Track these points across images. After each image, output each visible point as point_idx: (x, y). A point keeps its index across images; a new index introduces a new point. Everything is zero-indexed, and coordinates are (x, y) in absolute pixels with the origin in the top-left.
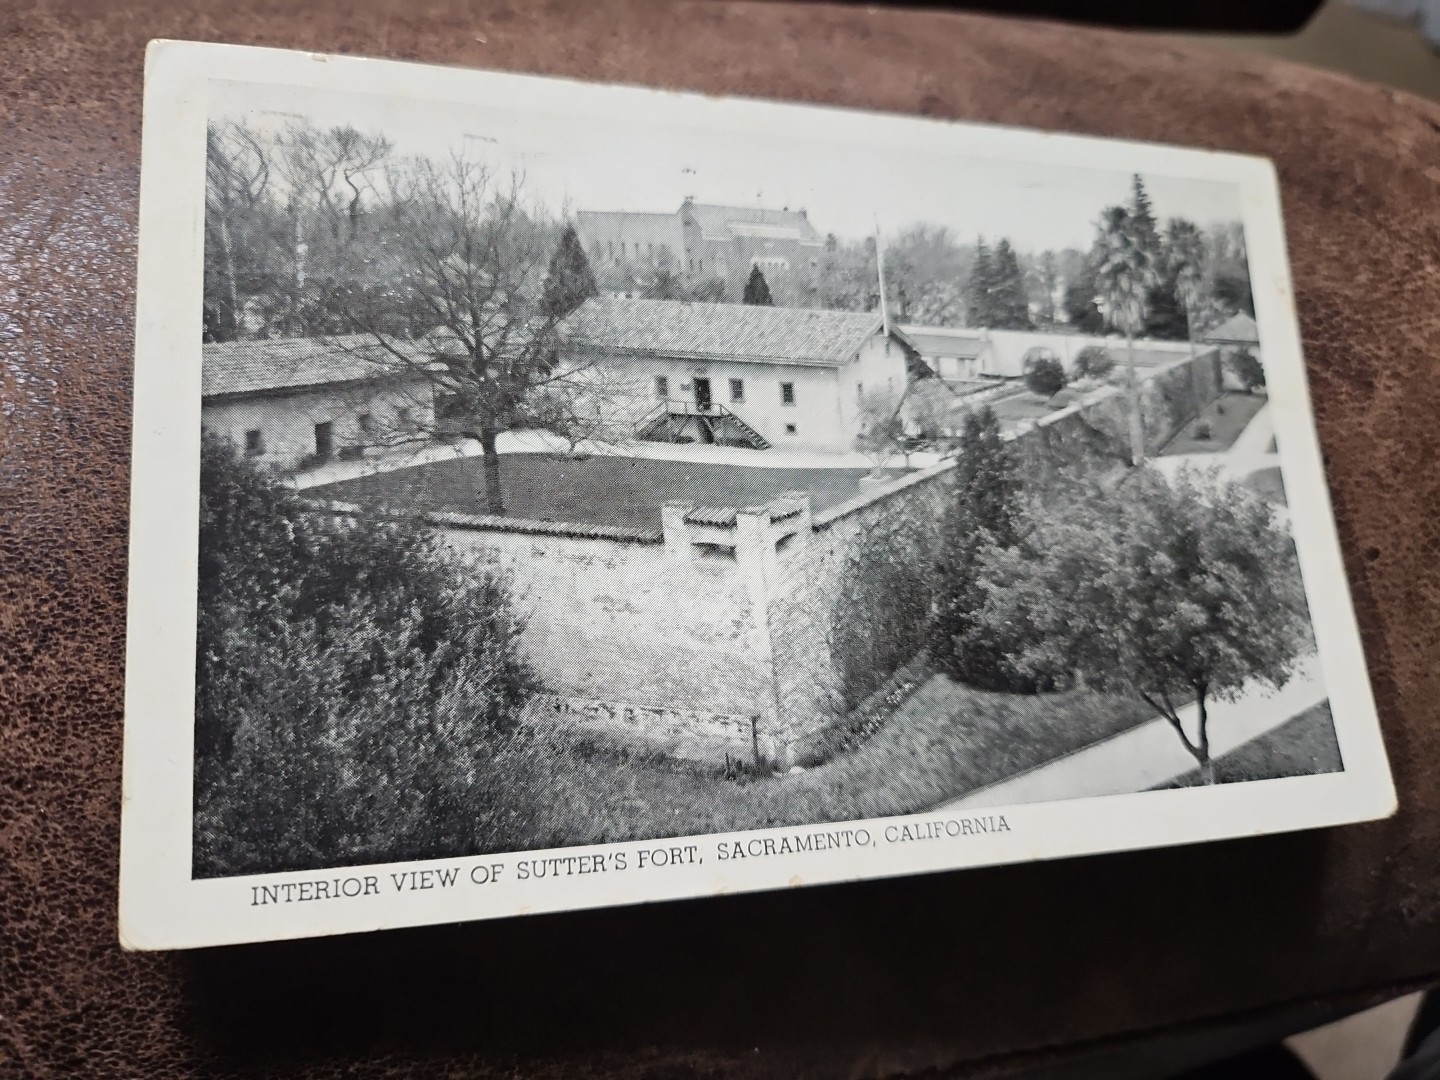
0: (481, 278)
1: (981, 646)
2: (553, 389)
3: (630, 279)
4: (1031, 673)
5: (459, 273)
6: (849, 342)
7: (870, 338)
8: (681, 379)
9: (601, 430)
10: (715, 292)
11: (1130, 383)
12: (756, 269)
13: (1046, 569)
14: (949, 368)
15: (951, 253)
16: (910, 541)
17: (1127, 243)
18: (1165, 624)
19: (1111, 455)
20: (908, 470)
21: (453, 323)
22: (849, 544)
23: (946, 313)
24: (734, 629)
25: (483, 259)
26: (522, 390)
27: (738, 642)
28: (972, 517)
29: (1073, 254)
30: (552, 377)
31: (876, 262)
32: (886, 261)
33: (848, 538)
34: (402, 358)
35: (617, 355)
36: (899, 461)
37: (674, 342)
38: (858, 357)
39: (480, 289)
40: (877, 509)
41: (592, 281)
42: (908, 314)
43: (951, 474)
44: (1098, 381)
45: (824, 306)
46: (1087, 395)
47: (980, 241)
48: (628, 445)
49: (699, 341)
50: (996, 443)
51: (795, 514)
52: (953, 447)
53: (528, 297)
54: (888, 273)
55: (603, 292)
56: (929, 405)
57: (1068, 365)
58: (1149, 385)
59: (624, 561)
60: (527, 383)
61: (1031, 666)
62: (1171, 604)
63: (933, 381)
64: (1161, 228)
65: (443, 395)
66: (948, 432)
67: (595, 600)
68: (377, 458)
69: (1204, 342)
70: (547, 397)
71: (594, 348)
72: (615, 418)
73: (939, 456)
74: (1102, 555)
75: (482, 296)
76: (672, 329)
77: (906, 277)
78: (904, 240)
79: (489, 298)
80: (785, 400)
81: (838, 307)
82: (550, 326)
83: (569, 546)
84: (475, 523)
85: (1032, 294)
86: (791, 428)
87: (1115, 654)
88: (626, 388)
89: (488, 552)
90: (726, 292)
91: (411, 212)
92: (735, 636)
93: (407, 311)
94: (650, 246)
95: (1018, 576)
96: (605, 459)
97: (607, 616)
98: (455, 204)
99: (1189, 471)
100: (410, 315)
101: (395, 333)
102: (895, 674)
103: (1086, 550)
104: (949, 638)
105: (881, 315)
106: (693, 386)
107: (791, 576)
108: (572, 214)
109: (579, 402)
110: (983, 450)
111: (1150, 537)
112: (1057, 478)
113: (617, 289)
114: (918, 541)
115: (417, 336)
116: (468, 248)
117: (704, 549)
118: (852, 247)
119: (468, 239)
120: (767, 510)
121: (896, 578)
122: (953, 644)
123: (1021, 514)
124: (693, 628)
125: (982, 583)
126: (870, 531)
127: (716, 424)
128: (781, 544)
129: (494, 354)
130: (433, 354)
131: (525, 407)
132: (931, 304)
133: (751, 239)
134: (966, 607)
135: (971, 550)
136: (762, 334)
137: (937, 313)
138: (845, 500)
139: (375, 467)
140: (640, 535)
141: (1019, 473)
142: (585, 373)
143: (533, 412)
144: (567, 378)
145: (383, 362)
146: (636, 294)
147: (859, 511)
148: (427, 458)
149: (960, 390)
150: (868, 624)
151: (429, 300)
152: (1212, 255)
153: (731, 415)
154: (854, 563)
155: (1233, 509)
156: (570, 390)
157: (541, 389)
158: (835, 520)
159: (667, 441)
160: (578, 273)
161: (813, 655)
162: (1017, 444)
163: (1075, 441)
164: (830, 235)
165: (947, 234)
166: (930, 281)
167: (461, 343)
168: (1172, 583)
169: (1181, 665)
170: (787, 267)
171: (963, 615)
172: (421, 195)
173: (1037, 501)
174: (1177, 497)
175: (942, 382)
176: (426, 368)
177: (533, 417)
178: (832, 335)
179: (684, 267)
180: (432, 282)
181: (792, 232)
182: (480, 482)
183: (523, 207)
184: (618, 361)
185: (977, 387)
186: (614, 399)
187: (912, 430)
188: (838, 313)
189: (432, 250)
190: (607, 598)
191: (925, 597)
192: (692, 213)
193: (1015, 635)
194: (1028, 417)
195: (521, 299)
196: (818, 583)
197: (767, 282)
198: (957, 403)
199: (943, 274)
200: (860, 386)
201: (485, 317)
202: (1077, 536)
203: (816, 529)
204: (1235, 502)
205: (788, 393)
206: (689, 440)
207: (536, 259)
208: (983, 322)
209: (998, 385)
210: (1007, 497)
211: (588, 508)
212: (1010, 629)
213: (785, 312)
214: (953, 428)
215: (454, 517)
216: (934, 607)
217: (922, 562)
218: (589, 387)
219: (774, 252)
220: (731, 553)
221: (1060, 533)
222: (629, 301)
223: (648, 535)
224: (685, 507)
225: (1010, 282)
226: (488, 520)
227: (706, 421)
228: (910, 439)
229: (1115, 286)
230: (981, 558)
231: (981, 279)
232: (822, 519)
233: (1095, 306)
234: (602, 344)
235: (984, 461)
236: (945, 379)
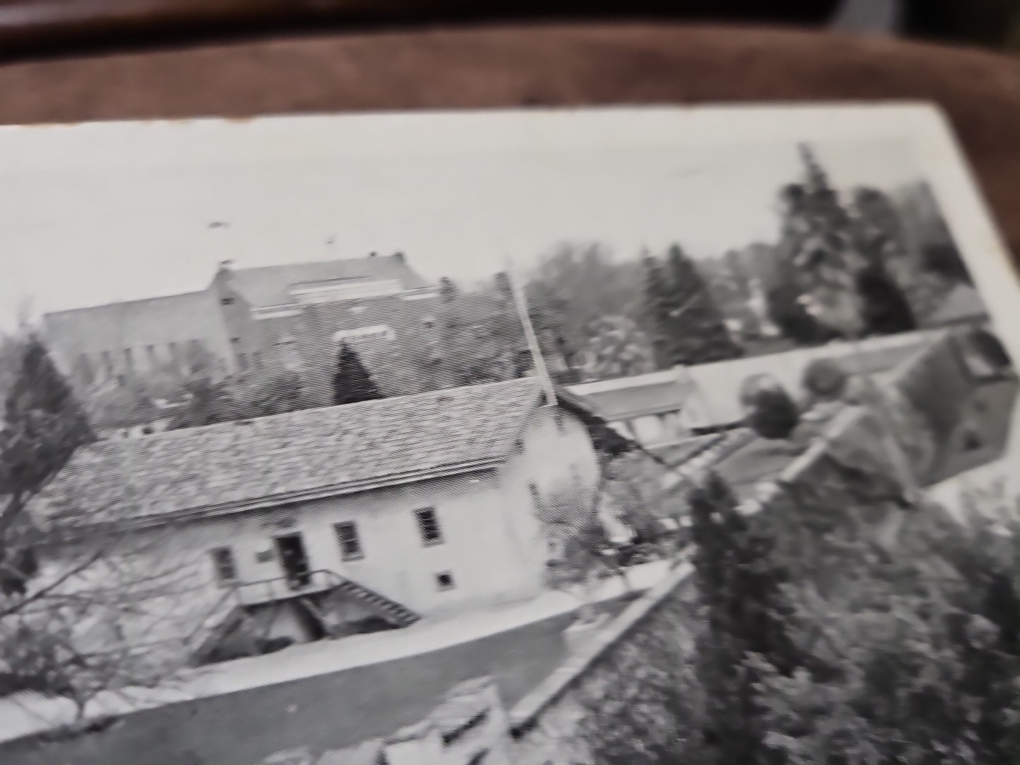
2: (33, 616)
3: (145, 403)
6: (502, 427)
7: (531, 415)
8: (254, 544)
10: (288, 395)
12: (345, 347)
14: (649, 432)
15: (612, 274)
16: (659, 708)
17: (815, 228)
19: (882, 499)
20: (632, 597)
22: (572, 741)
23: (625, 356)
28: (733, 642)
29: (759, 248)
30: (31, 594)
31: (514, 306)
32: (530, 300)
33: (568, 733)
35: (141, 531)
36: (613, 588)
37: (234, 487)
38: (519, 444)
40: (600, 672)
41: (82, 419)
42: (576, 368)
43: (690, 585)
45: (456, 383)
47: (645, 251)
48: (179, 679)
49: (274, 477)
50: (738, 523)
51: (478, 720)
52: (682, 545)
54: (535, 317)
55: (102, 434)
56: (635, 491)
57: (795, 391)
63: (632, 455)
64: (846, 200)
66: (670, 524)
70: (24, 633)
71: (98, 527)
72: (151, 639)
73: (665, 564)
77: (560, 318)
78: (547, 269)
80: (428, 538)
81: (477, 380)
82: (16, 509)
85: (726, 308)
86: (445, 580)
88: (163, 581)
90: (305, 390)
95: (816, 712)
105: (539, 378)
106: (276, 552)
108: (35, 320)
109: (83, 627)
110: (721, 538)
112: (827, 550)
113: (130, 424)
114: (670, 704)
118: (479, 292)
120: (431, 727)
123: (796, 615)
125: (774, 739)
126: (598, 711)
127: (324, 604)
132: (601, 349)
133: (328, 306)
135: (746, 692)
136: (372, 445)
137: (614, 358)
138: (550, 673)
141: (780, 558)
142: (87, 573)
146: (159, 426)
147: (575, 683)
149: (670, 459)
152: (908, 223)
153: (347, 583)
158: (543, 709)
159: (246, 655)
162: (764, 517)
163: (833, 491)
165: (601, 250)
166: (594, 317)
170: (391, 336)
173: (811, 592)
175: (644, 454)
178: (475, 421)
179: (232, 368)
181: (387, 287)
184: (143, 542)
185: (694, 448)
186: (145, 606)
187: (622, 535)
188: (478, 388)
192: (233, 286)
194: (767, 473)
197: (365, 364)
198: (670, 480)
199: (609, 306)
200: (533, 487)
203: (517, 733)
205: (429, 525)
206: (284, 643)
208: (678, 357)
209: (715, 442)
210: (773, 596)
213: (402, 402)
214: (675, 517)
217: (684, 734)
218: (98, 597)
219: (368, 320)
221: (852, 629)
222: (149, 438)
225: (693, 301)
227: (307, 603)
228: (622, 548)
229: (819, 281)
230: (759, 701)
231: (660, 299)
232: (522, 713)
233: (802, 308)
234: (113, 519)
235: (729, 553)
236: (649, 447)
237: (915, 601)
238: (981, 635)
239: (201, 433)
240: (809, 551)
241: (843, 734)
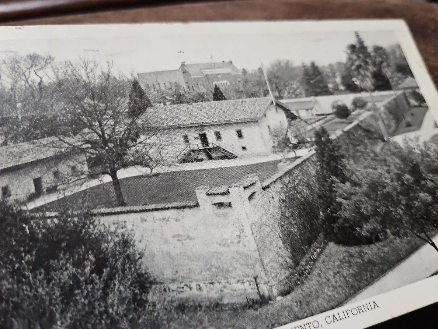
0: (100, 106)
1: (345, 227)
2: (139, 147)
3: (164, 97)
4: (369, 235)
5: (90, 106)
6: (260, 110)
7: (268, 107)
8: (193, 135)
9: (163, 162)
10: (201, 98)
11: (375, 109)
12: (216, 86)
13: (363, 189)
14: (303, 114)
15: (293, 69)
16: (305, 187)
17: (359, 57)
18: (417, 204)
19: (376, 138)
20: (297, 158)
21: (91, 127)
22: (279, 193)
23: (297, 93)
24: (238, 239)
25: (100, 99)
26: (125, 150)
27: (241, 245)
28: (327, 173)
29: (339, 64)
30: (138, 142)
31: (264, 77)
32: (268, 76)
33: (278, 191)
34: (70, 145)
35: (164, 129)
36: (292, 155)
37: (188, 120)
38: (265, 115)
39: (100, 111)
40: (288, 176)
41: (148, 101)
42: (281, 95)
43: (314, 156)
44: (363, 110)
45: (247, 97)
46: (360, 116)
47: (303, 63)
48: (176, 166)
49: (198, 118)
50: (329, 141)
51: (254, 184)
52: (312, 145)
53: (121, 111)
54: (270, 81)
55: (154, 105)
56: (299, 130)
57: (349, 106)
58: (382, 109)
59: (183, 217)
60: (127, 147)
61: (368, 231)
62: (416, 195)
63: (298, 120)
64: (370, 49)
65: (90, 158)
66: (309, 140)
67: (173, 237)
68: (64, 190)
69: (398, 89)
70: (137, 151)
71: (154, 128)
73: (307, 150)
74: (384, 179)
75: (102, 114)
76: (186, 115)
77: (277, 81)
78: (273, 67)
79: (104, 114)
80: (239, 137)
81: (253, 97)
82: (133, 122)
83: (157, 214)
84: (113, 211)
85: (328, 81)
86: (244, 148)
87: (401, 220)
88: (171, 142)
89: (121, 223)
90: (206, 97)
91: (66, 83)
92: (239, 242)
93: (69, 124)
94: (170, 83)
95: (352, 194)
96: (166, 174)
97: (180, 243)
98: (84, 78)
99: (407, 140)
100: (71, 126)
101: (65, 134)
102: (312, 246)
103: (376, 178)
104: (331, 226)
105: (271, 97)
106: (199, 137)
107: (258, 211)
108: (135, 75)
109: (151, 151)
110: (324, 144)
111: (400, 169)
112: (357, 151)
113: (160, 102)
114: (308, 187)
115: (75, 134)
116: (93, 95)
117: (218, 206)
118: (253, 72)
119: (92, 91)
120: (241, 184)
121: (302, 204)
122: (333, 228)
123: (347, 168)
124: (219, 242)
125: (338, 199)
126: (287, 186)
127: (212, 151)
128: (250, 198)
129: (110, 137)
130: (83, 141)
131: (128, 157)
132: (289, 90)
133: (212, 75)
134: (334, 211)
135: (331, 186)
136: (224, 112)
137: (293, 93)
138: (274, 175)
139: (64, 194)
140: (188, 204)
141: (342, 152)
142: (152, 138)
143: (132, 159)
144: (144, 142)
145: (61, 148)
146: (168, 103)
147: (280, 178)
148: (87, 186)
149: (309, 122)
150: (295, 226)
151: (79, 118)
152: (392, 57)
153: (217, 146)
154: (283, 201)
155: (428, 152)
156: (146, 147)
157: (133, 148)
158: (271, 183)
159: (192, 162)
160: (142, 98)
161: (275, 244)
162: (338, 140)
163: (360, 135)
164: (243, 69)
165: (289, 63)
166: (287, 81)
167: (95, 134)
168: (414, 186)
169: (428, 220)
170: (229, 84)
171: (334, 215)
172: (69, 76)
173: (352, 162)
174: (406, 151)
175: (302, 120)
176: (81, 147)
177: (132, 161)
178: (252, 108)
179: (186, 90)
180: (79, 111)
181: (228, 70)
182: (113, 193)
183: (114, 75)
184: (165, 132)
185: (316, 120)
186: (166, 147)
187: (294, 141)
188: (253, 99)
189: (77, 98)
190: (179, 235)
191: (316, 210)
192: (185, 68)
193: (357, 219)
194: (339, 128)
195: (119, 112)
196: (270, 212)
197: (222, 91)
198: (309, 127)
199: (292, 78)
200: (269, 126)
201: (104, 122)
202: (371, 173)
203: (264, 189)
204: (429, 149)
205: (240, 134)
206: (202, 160)
207: (123, 95)
208: (312, 94)
209: (324, 118)
210: (339, 162)
211: (163, 196)
212: (354, 217)
213: (232, 101)
214: (311, 138)
215: (103, 210)
216: (321, 213)
217: (311, 195)
218: (155, 144)
219: (222, 79)
220: (230, 205)
221: (364, 173)
222: (165, 106)
223: (192, 204)
224: (205, 189)
225: (319, 77)
226: (119, 209)
227: (208, 150)
228: (294, 145)
229: (359, 74)
230: (335, 189)
231: (307, 78)
232: (265, 184)
233: (354, 82)
234: (157, 126)
235: (326, 149)
236: (302, 118)
237: (386, 168)
238: (408, 180)
239: (179, 106)
240: (351, 151)
241: (360, 201)
